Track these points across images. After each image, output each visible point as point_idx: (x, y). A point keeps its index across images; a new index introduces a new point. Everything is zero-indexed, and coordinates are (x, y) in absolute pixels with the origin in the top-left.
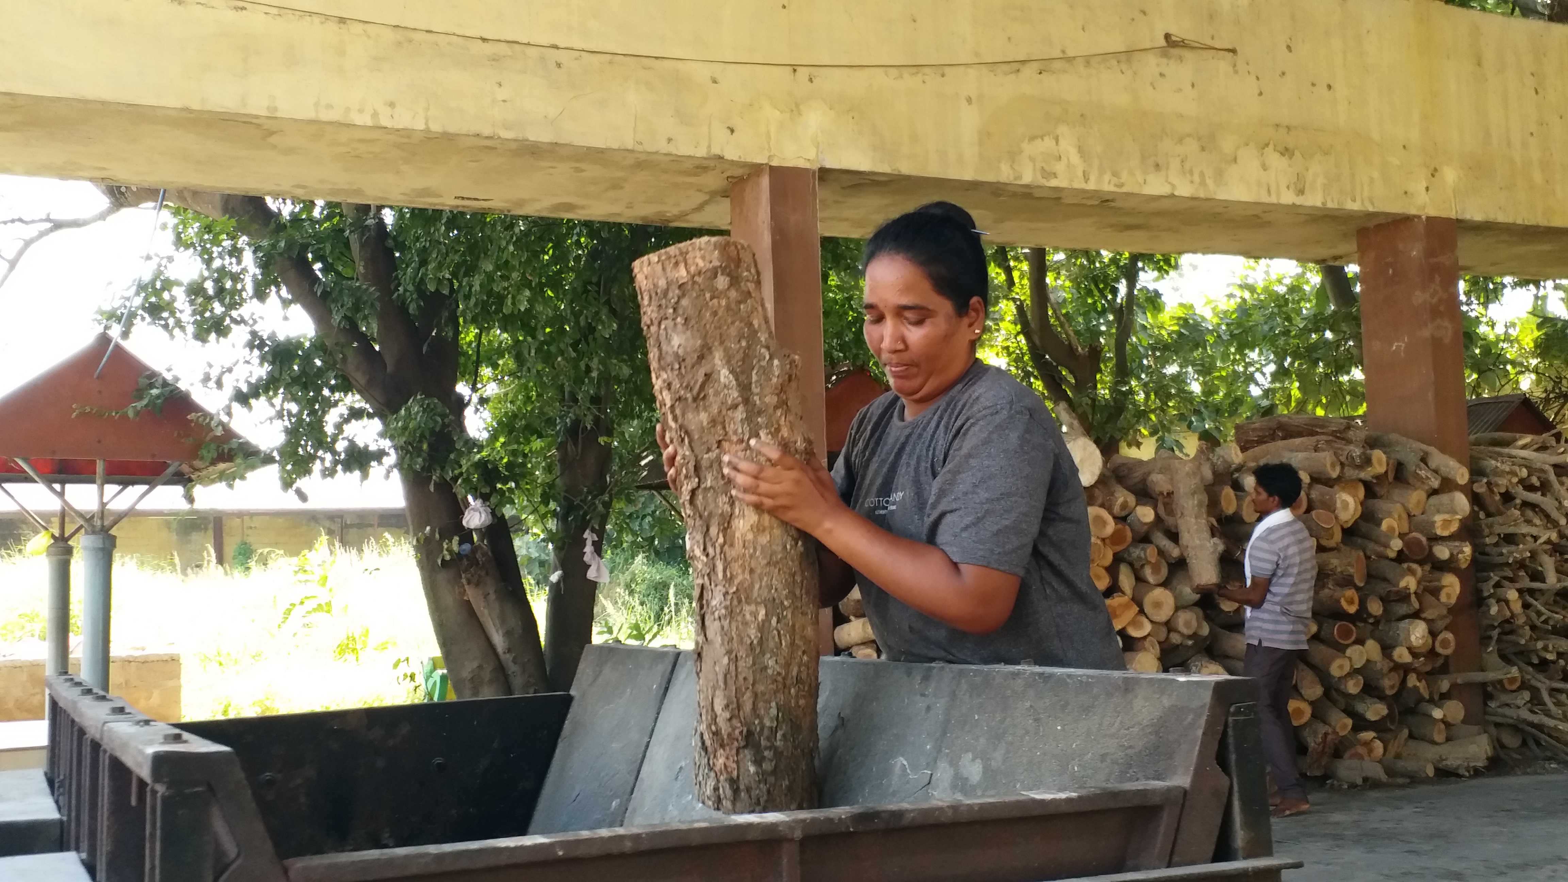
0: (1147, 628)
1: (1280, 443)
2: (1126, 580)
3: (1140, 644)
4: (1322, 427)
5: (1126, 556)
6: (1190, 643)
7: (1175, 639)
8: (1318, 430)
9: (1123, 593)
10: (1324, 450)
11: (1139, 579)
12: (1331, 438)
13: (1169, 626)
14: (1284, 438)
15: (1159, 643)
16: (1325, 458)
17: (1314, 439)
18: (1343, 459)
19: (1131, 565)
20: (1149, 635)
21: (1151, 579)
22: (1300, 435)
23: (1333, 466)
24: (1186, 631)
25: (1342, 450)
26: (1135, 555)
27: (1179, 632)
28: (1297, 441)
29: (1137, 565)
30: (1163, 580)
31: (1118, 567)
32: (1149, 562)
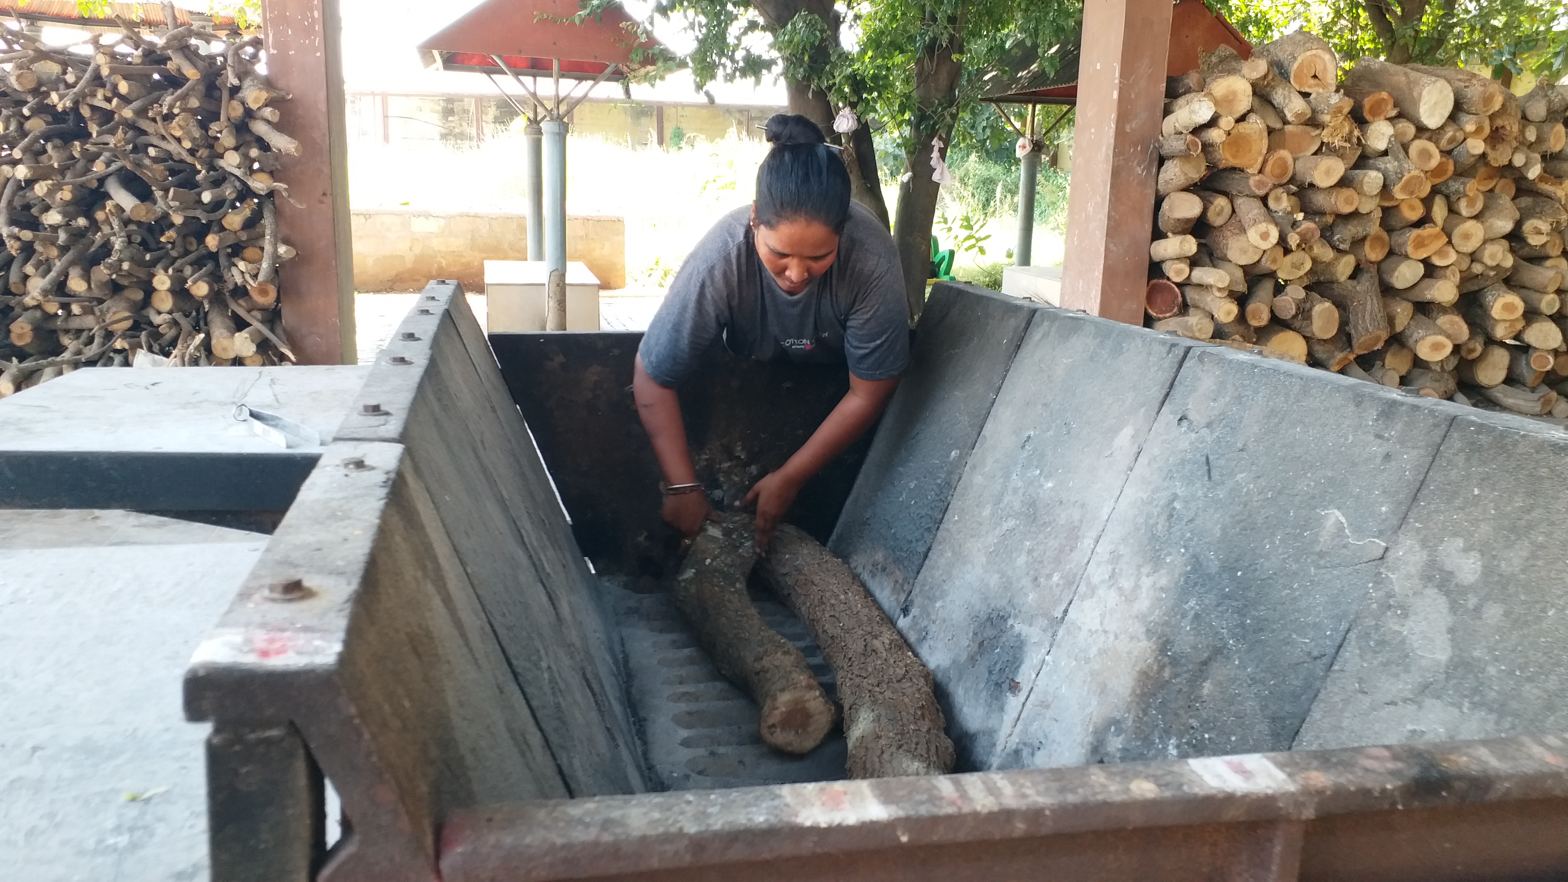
0: (1453, 257)
2: (1439, 211)
3: (1442, 272)
5: (1443, 188)
6: (1492, 273)
7: (1478, 269)
9: (1434, 223)
11: (1452, 210)
13: (1474, 257)
15: (1461, 272)
19: (1447, 197)
20: (1452, 264)
21: (1465, 212)
24: (1490, 263)
26: (1453, 189)
27: (1483, 263)
29: (1453, 198)
30: (1477, 213)
31: (1433, 198)
32: (1466, 195)
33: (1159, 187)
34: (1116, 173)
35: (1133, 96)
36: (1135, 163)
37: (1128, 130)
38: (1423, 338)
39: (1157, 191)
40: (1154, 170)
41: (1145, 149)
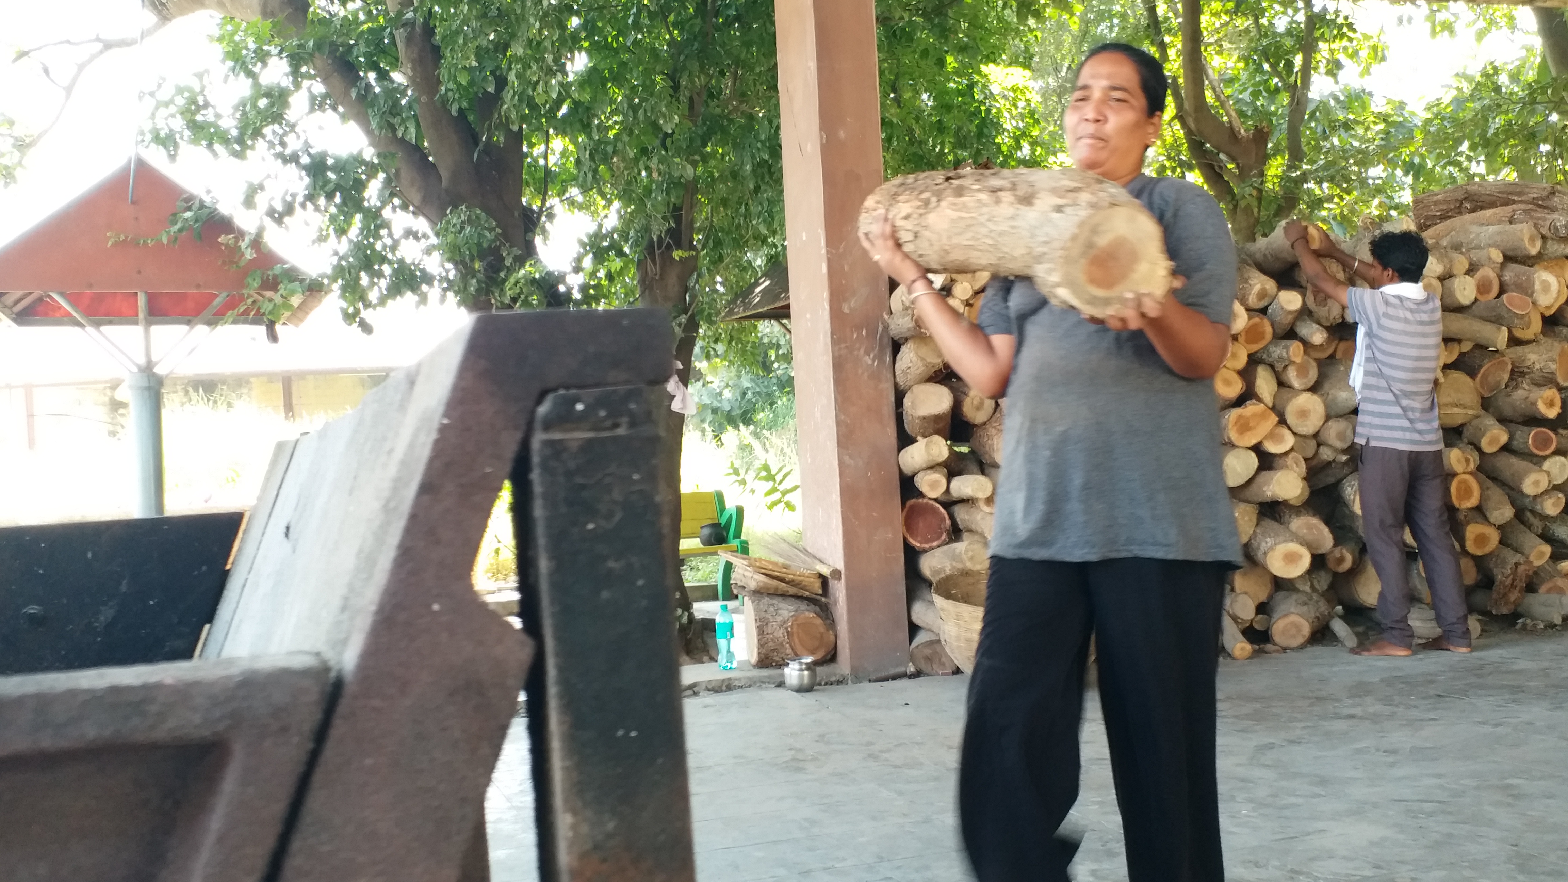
0: (1289, 441)
1: (1468, 217)
2: (1265, 384)
3: (1281, 461)
4: (1520, 194)
5: (1265, 356)
6: (1345, 458)
7: (1326, 454)
8: (1516, 198)
9: (1260, 400)
10: (1522, 222)
11: (1282, 384)
12: (1530, 206)
13: (1318, 439)
14: (1473, 211)
15: (1305, 459)
16: (1521, 231)
17: (1510, 208)
18: (1544, 231)
19: (1272, 367)
20: (1292, 450)
21: (1296, 384)
22: (1492, 205)
23: (1532, 239)
24: (1339, 445)
25: (1545, 220)
26: (1276, 356)
27: (1330, 446)
28: (1488, 213)
29: (1279, 367)
30: (1312, 383)
31: (1255, 370)
32: (1292, 363)
33: (898, 379)
34: (838, 366)
35: (846, 268)
36: (862, 351)
37: (846, 310)
38: (1271, 548)
39: (896, 386)
40: (888, 359)
41: (872, 333)
